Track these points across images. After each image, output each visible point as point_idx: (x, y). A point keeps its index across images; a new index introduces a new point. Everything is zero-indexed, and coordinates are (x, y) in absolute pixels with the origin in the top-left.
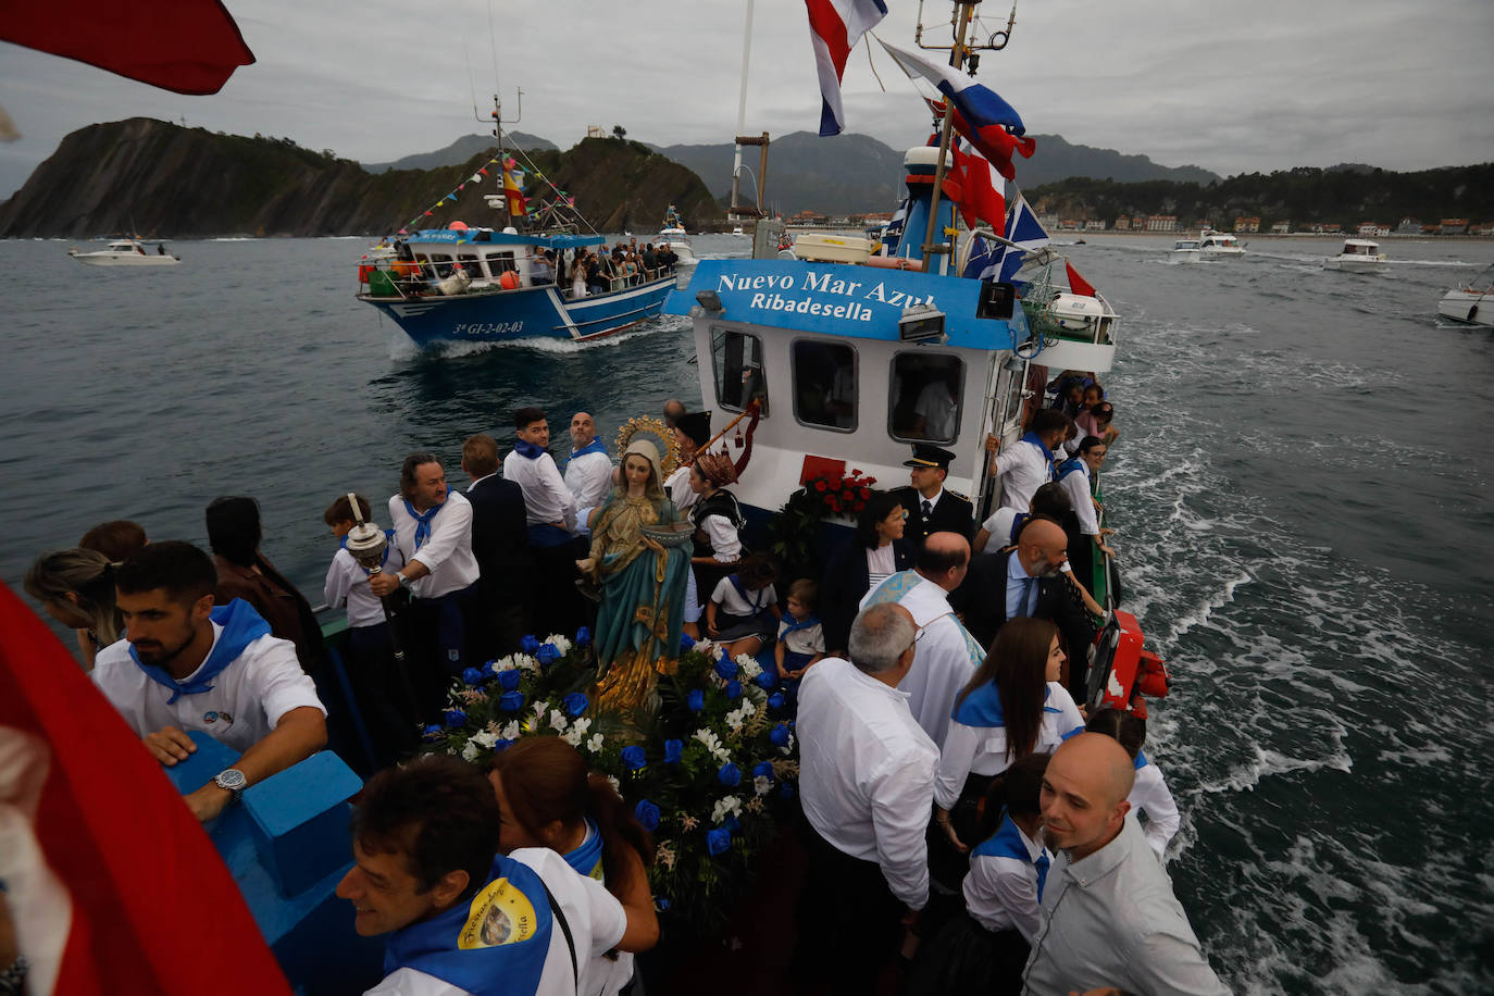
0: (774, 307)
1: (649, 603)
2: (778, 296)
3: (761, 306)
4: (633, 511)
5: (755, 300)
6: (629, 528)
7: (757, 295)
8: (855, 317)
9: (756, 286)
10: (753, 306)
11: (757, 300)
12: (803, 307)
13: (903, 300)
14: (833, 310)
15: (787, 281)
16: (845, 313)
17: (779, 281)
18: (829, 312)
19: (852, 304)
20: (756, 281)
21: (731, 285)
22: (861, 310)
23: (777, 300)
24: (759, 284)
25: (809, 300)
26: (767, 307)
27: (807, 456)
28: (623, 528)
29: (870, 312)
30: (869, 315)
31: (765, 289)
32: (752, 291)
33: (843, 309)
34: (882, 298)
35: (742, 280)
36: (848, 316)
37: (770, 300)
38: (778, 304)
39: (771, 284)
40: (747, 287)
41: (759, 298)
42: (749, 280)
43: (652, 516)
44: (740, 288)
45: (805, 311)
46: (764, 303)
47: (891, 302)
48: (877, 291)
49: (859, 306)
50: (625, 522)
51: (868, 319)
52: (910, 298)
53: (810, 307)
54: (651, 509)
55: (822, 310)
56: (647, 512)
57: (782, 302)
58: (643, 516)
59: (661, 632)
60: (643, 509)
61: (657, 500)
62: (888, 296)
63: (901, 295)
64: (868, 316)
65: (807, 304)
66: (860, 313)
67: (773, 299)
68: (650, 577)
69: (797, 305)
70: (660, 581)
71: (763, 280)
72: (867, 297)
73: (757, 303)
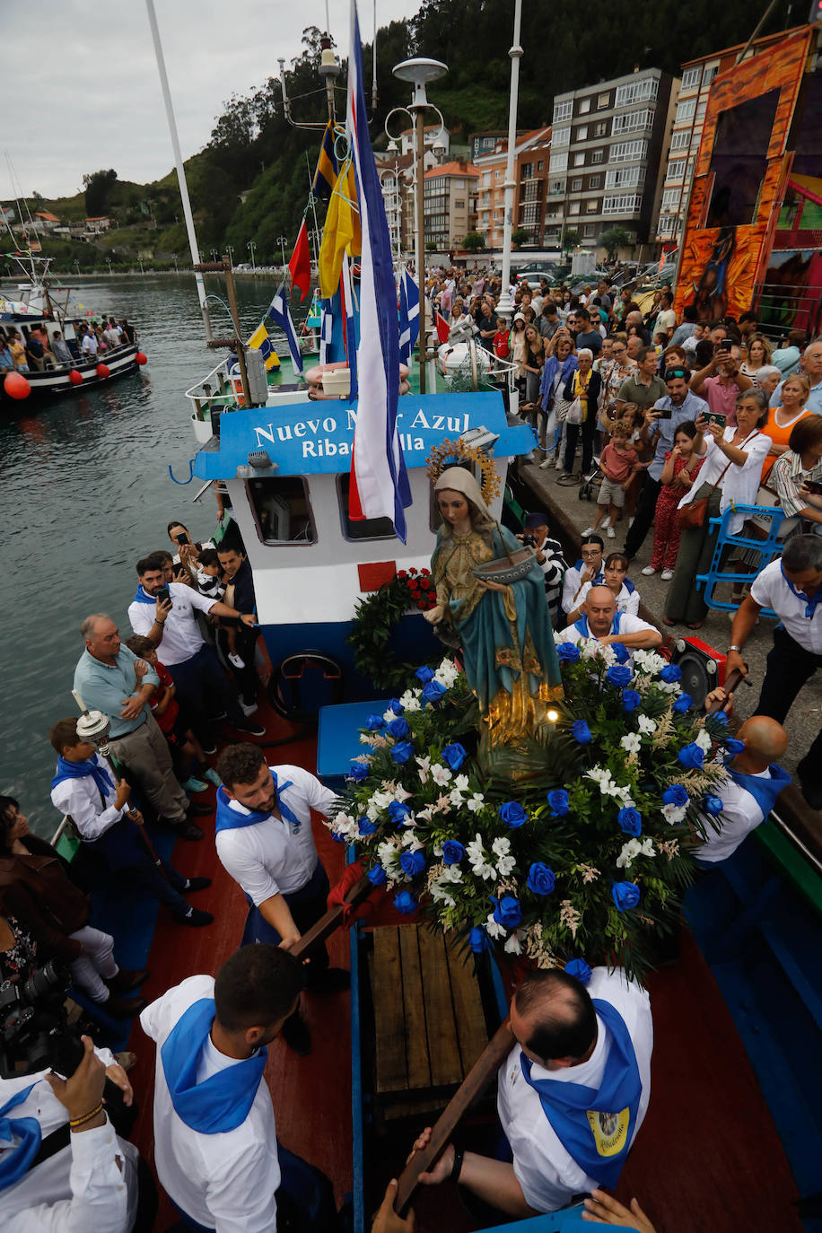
0: (328, 453)
1: (509, 645)
2: (327, 441)
3: (314, 455)
4: (463, 551)
5: (305, 450)
6: (464, 571)
7: (305, 443)
8: (410, 448)
9: (299, 435)
10: (305, 455)
11: (307, 449)
13: (445, 423)
15: (329, 423)
17: (321, 424)
19: (402, 437)
20: (296, 429)
21: (270, 437)
22: (413, 439)
23: (328, 446)
24: (301, 432)
26: (321, 454)
28: (457, 571)
29: (421, 440)
30: (421, 443)
31: (309, 435)
32: (297, 442)
34: (426, 425)
35: (280, 430)
37: (320, 446)
38: (331, 449)
39: (315, 430)
40: (289, 436)
41: (308, 446)
42: (288, 428)
43: (484, 552)
44: (282, 438)
46: (316, 450)
47: (435, 426)
48: (419, 419)
49: (409, 436)
50: (457, 564)
51: (422, 447)
52: (450, 420)
54: (481, 544)
56: (478, 548)
57: (336, 447)
58: (474, 554)
59: (532, 666)
60: (473, 546)
61: (486, 531)
62: (432, 422)
63: (441, 419)
64: (420, 445)
66: (413, 443)
67: (323, 444)
68: (501, 619)
70: (513, 619)
71: (303, 427)
72: (413, 426)
73: (308, 452)
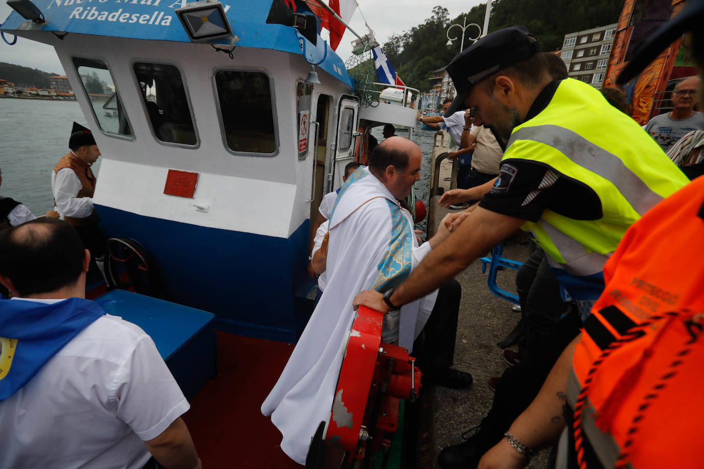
0: (89, 18)
2: (94, 8)
3: (77, 17)
5: (74, 12)
7: (76, 8)
8: (157, 23)
10: (71, 17)
11: (76, 12)
12: (113, 17)
14: (138, 18)
16: (148, 20)
18: (135, 19)
19: (156, 13)
22: (164, 16)
23: (93, 12)
25: (121, 10)
26: (83, 17)
27: (169, 170)
29: (170, 18)
30: (169, 22)
31: (85, 4)
32: (74, 6)
33: (148, 17)
36: (151, 23)
37: (86, 12)
38: (93, 15)
40: (71, 3)
41: (78, 10)
44: (66, 4)
45: (115, 20)
46: (81, 15)
48: (180, 2)
49: (162, 13)
51: (168, 24)
53: (120, 16)
55: (130, 18)
57: (97, 13)
65: (117, 14)
66: (162, 19)
67: (90, 11)
69: (108, 16)
72: (171, 6)
73: (75, 15)
